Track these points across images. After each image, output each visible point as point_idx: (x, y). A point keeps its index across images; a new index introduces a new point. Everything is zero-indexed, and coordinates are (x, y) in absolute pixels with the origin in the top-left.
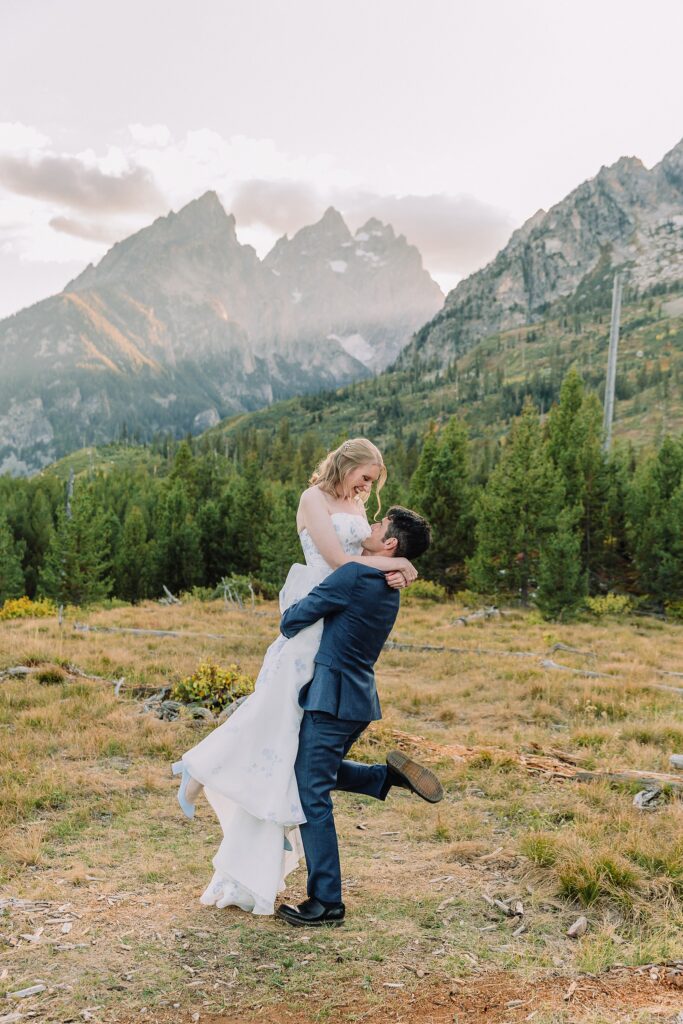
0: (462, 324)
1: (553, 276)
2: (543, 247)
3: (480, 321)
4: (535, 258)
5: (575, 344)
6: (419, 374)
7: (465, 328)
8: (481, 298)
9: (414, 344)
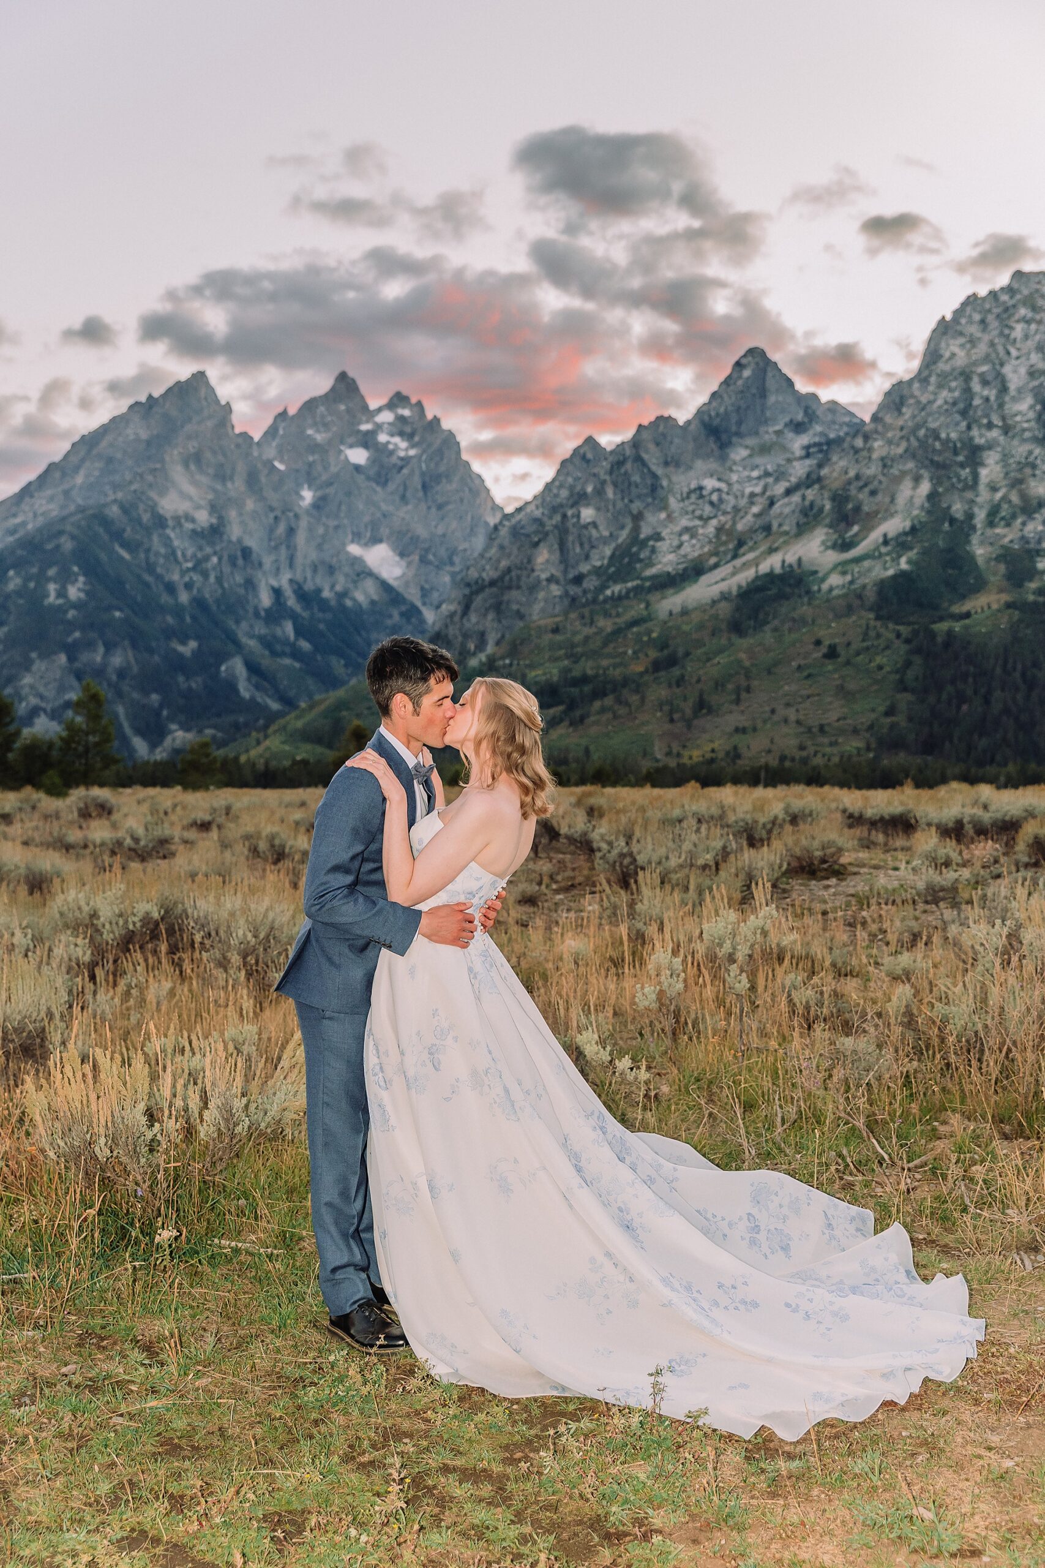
0: (502, 594)
1: (586, 546)
2: (578, 516)
3: (519, 592)
4: (572, 529)
5: (587, 639)
6: (465, 658)
7: (505, 598)
8: (520, 569)
9: (459, 612)
